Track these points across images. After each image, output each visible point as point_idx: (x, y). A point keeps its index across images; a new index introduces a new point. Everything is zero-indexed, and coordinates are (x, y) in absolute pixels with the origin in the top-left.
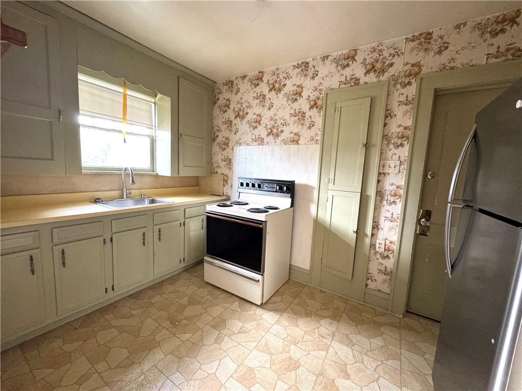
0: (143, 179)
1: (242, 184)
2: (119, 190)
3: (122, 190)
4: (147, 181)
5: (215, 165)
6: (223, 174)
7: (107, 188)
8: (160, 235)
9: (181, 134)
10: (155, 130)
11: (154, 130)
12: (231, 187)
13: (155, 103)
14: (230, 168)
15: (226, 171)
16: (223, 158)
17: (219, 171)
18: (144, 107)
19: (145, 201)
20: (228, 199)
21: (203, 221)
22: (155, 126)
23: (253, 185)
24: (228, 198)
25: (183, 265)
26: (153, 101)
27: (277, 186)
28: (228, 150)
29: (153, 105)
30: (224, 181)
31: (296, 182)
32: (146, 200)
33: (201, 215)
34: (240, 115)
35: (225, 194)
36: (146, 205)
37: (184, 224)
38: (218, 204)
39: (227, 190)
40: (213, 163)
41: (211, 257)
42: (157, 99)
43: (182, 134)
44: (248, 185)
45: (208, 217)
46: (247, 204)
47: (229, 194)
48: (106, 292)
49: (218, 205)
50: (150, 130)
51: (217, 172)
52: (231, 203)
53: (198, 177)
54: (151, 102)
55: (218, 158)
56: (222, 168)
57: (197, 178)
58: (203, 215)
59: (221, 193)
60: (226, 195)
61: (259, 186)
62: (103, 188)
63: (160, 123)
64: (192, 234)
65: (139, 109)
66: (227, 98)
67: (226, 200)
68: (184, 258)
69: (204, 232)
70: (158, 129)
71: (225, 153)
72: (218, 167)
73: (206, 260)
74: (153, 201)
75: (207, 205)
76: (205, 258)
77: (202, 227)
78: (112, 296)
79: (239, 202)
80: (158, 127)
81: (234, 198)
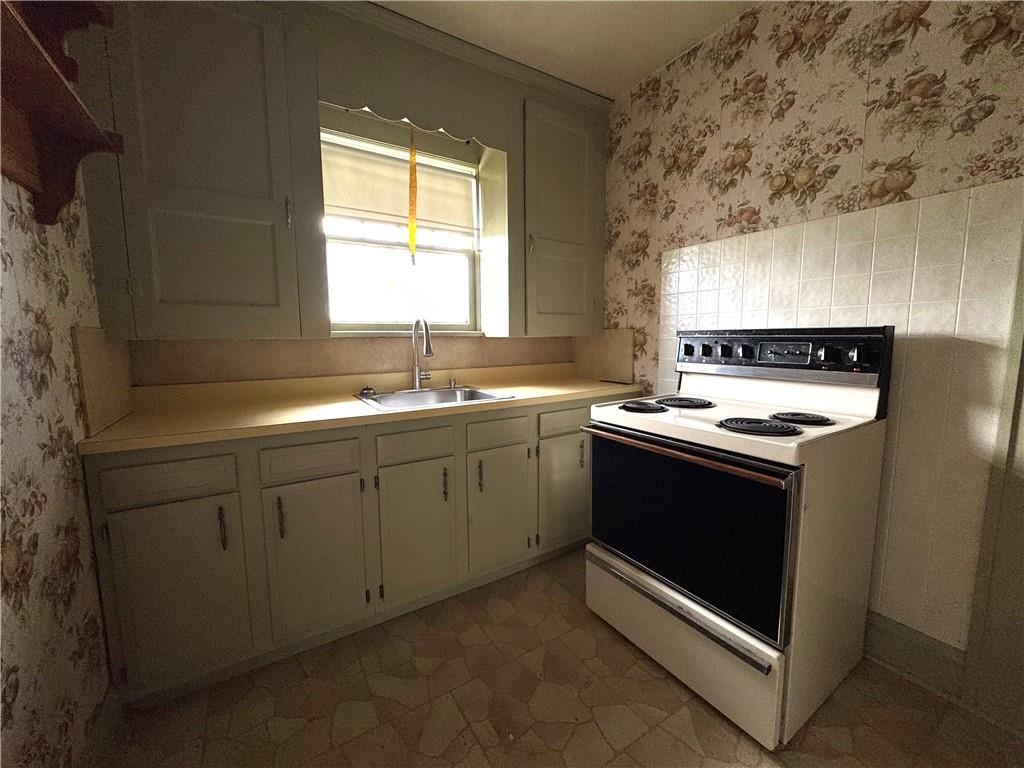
0: (453, 348)
1: (689, 350)
2: (407, 371)
3: (413, 371)
4: (464, 350)
5: (611, 307)
6: (632, 328)
7: (386, 367)
8: (481, 476)
9: (531, 237)
10: (479, 237)
11: (476, 237)
12: (656, 359)
13: (477, 178)
14: (650, 311)
15: (639, 320)
16: (633, 287)
17: (623, 321)
18: (455, 187)
19: (455, 395)
20: (648, 391)
21: (582, 446)
22: (478, 230)
23: (727, 352)
24: (646, 389)
25: (535, 552)
26: (473, 172)
27: (815, 349)
28: (647, 264)
29: (474, 181)
30: (635, 346)
31: (897, 331)
32: (458, 393)
33: (576, 432)
34: (679, 165)
35: (637, 378)
36: (460, 402)
37: (538, 451)
38: (622, 403)
39: (642, 367)
40: (605, 302)
41: (604, 547)
42: (480, 166)
43: (534, 237)
44: (707, 351)
45: (596, 439)
46: (708, 405)
47: (649, 378)
48: (368, 600)
49: (624, 408)
50: (470, 239)
51: (616, 325)
52: (659, 402)
53: (570, 337)
54: (467, 175)
55: (620, 288)
56: (630, 312)
57: (569, 340)
58: (582, 431)
59: (628, 378)
60: (641, 382)
61: (748, 353)
62: (380, 367)
63: (488, 216)
64: (556, 477)
65: (446, 193)
66: (640, 130)
67: (640, 394)
68: (538, 536)
69: (586, 473)
70: (484, 235)
71: (638, 274)
72: (621, 311)
73: (592, 555)
74: (472, 395)
75: (593, 407)
76: (589, 547)
77: (581, 461)
78: (382, 610)
79: (681, 400)
80: (483, 230)
81: (666, 387)
